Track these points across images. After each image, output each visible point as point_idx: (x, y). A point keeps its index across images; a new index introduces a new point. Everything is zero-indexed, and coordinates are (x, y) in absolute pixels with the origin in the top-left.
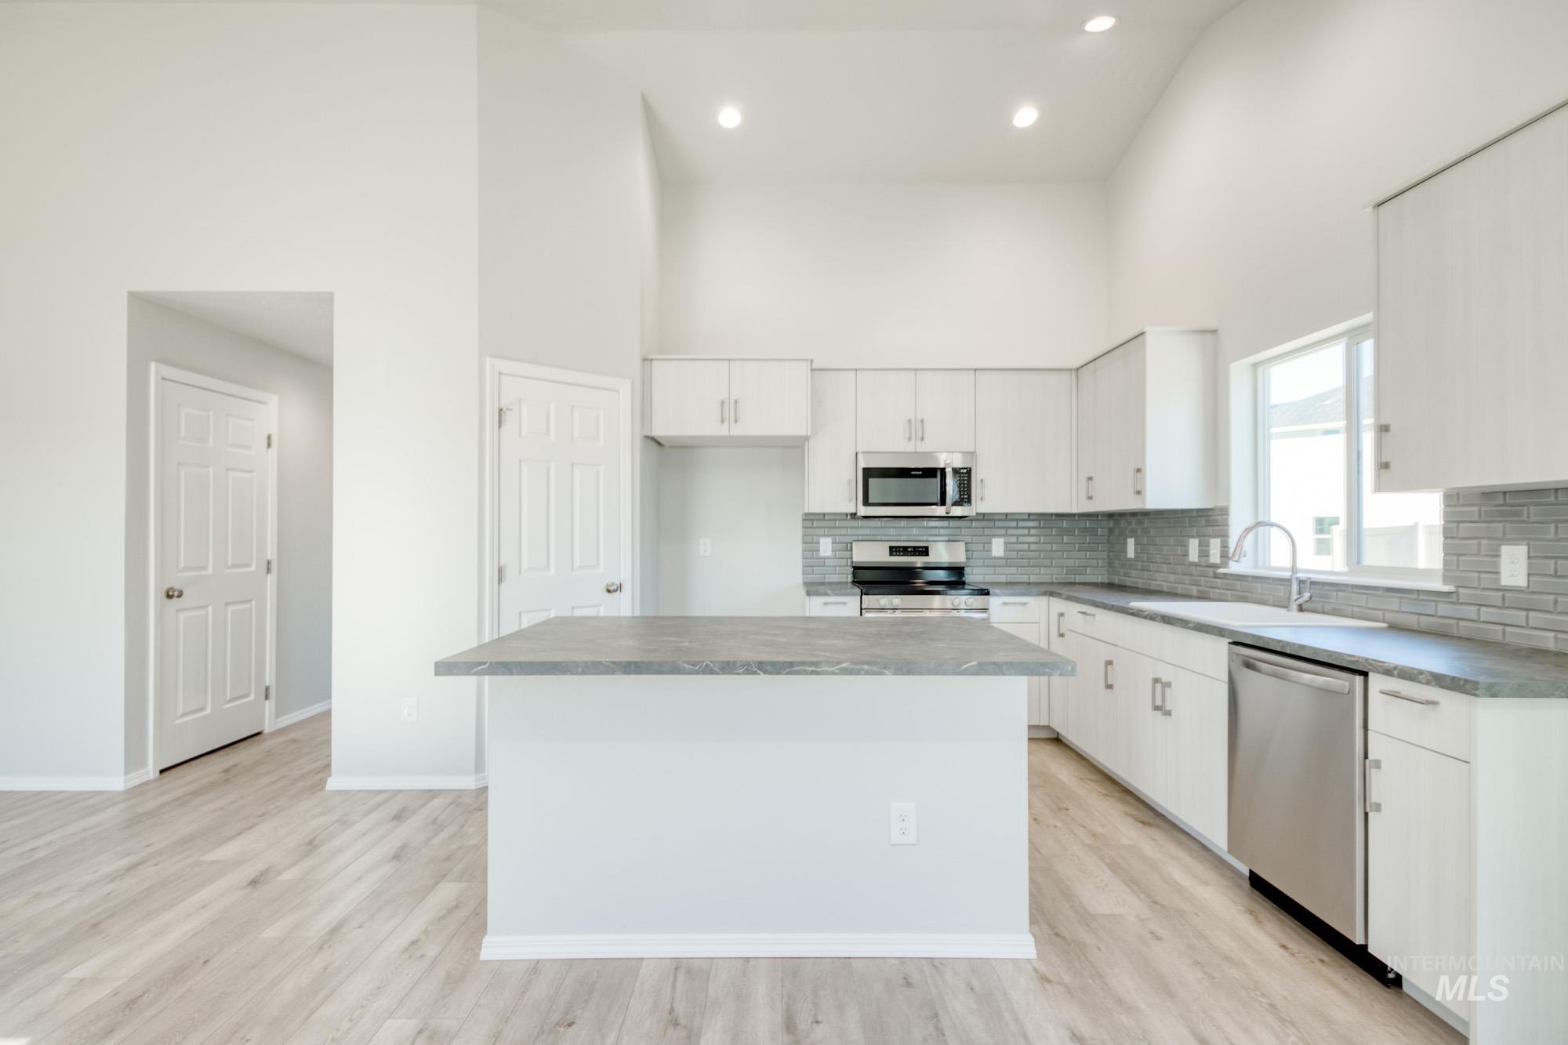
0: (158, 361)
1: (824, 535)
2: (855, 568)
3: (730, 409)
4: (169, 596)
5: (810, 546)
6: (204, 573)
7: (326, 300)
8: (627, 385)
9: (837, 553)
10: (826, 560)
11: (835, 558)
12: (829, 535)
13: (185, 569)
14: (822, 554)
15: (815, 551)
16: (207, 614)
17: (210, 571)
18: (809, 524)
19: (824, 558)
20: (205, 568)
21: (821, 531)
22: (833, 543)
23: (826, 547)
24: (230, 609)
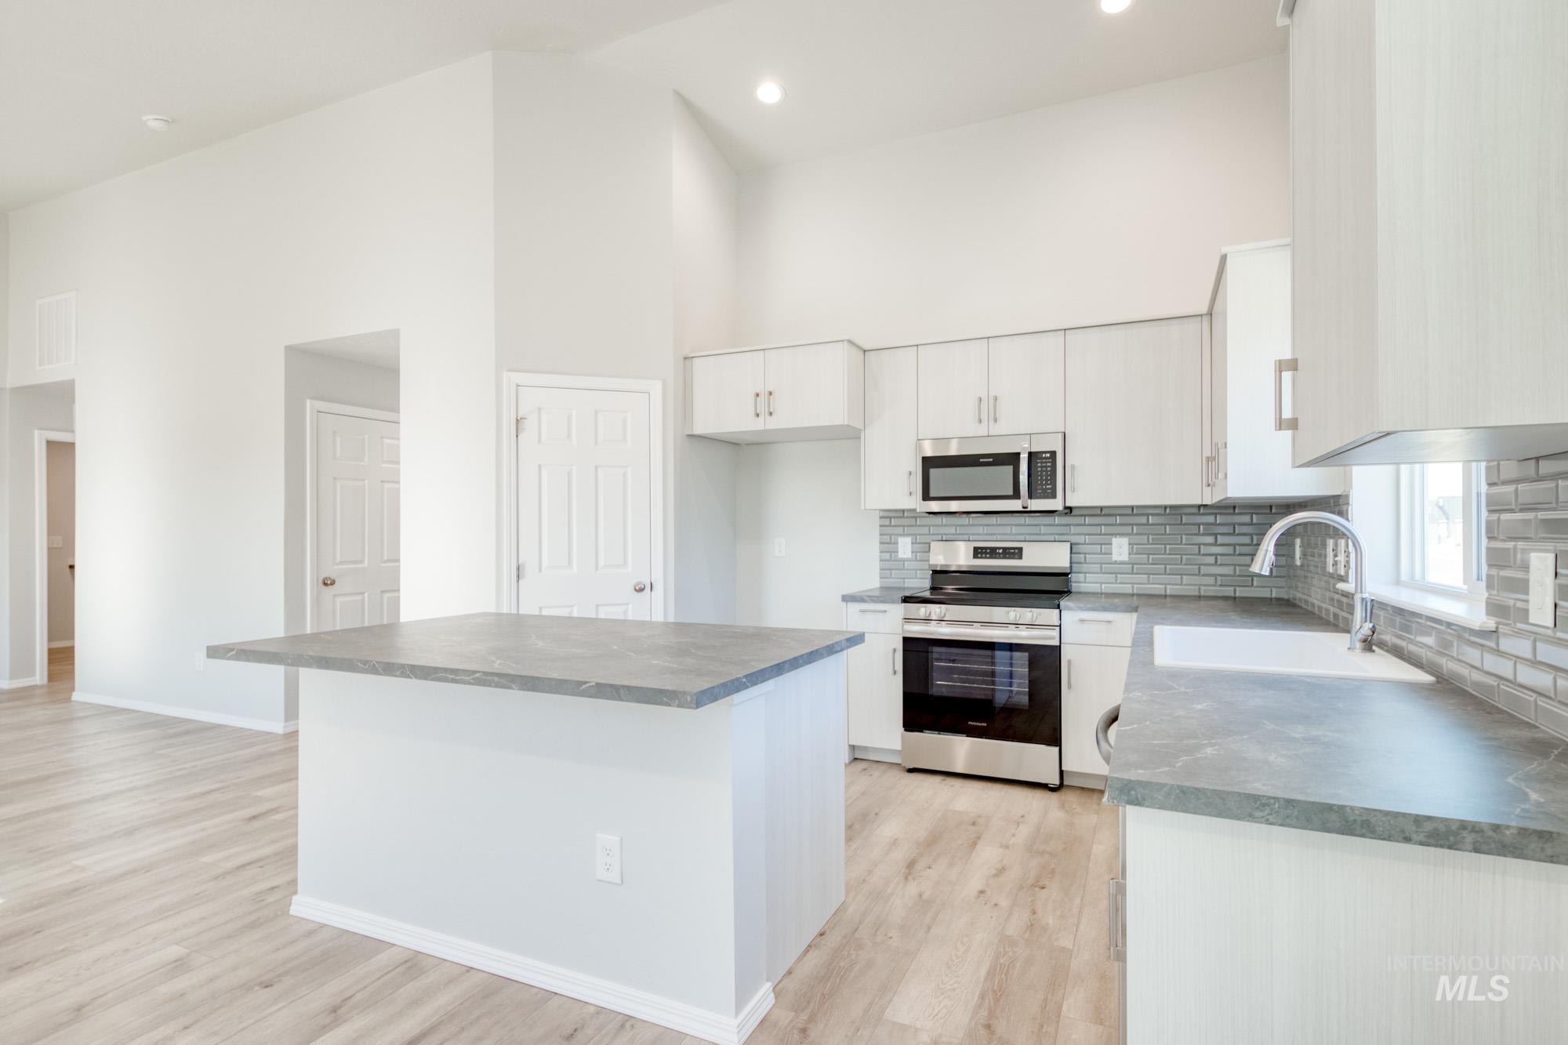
0: (313, 398)
1: (903, 535)
2: (935, 572)
3: (763, 402)
4: (325, 584)
5: (888, 545)
6: (361, 566)
7: (395, 334)
8: (656, 388)
9: (918, 554)
10: (906, 563)
11: (916, 560)
12: (908, 535)
13: (342, 563)
14: (901, 555)
15: (894, 552)
16: (363, 600)
17: (366, 564)
18: (887, 522)
19: (904, 560)
20: (361, 562)
21: (900, 530)
22: (912, 543)
23: (905, 547)
24: (386, 596)
